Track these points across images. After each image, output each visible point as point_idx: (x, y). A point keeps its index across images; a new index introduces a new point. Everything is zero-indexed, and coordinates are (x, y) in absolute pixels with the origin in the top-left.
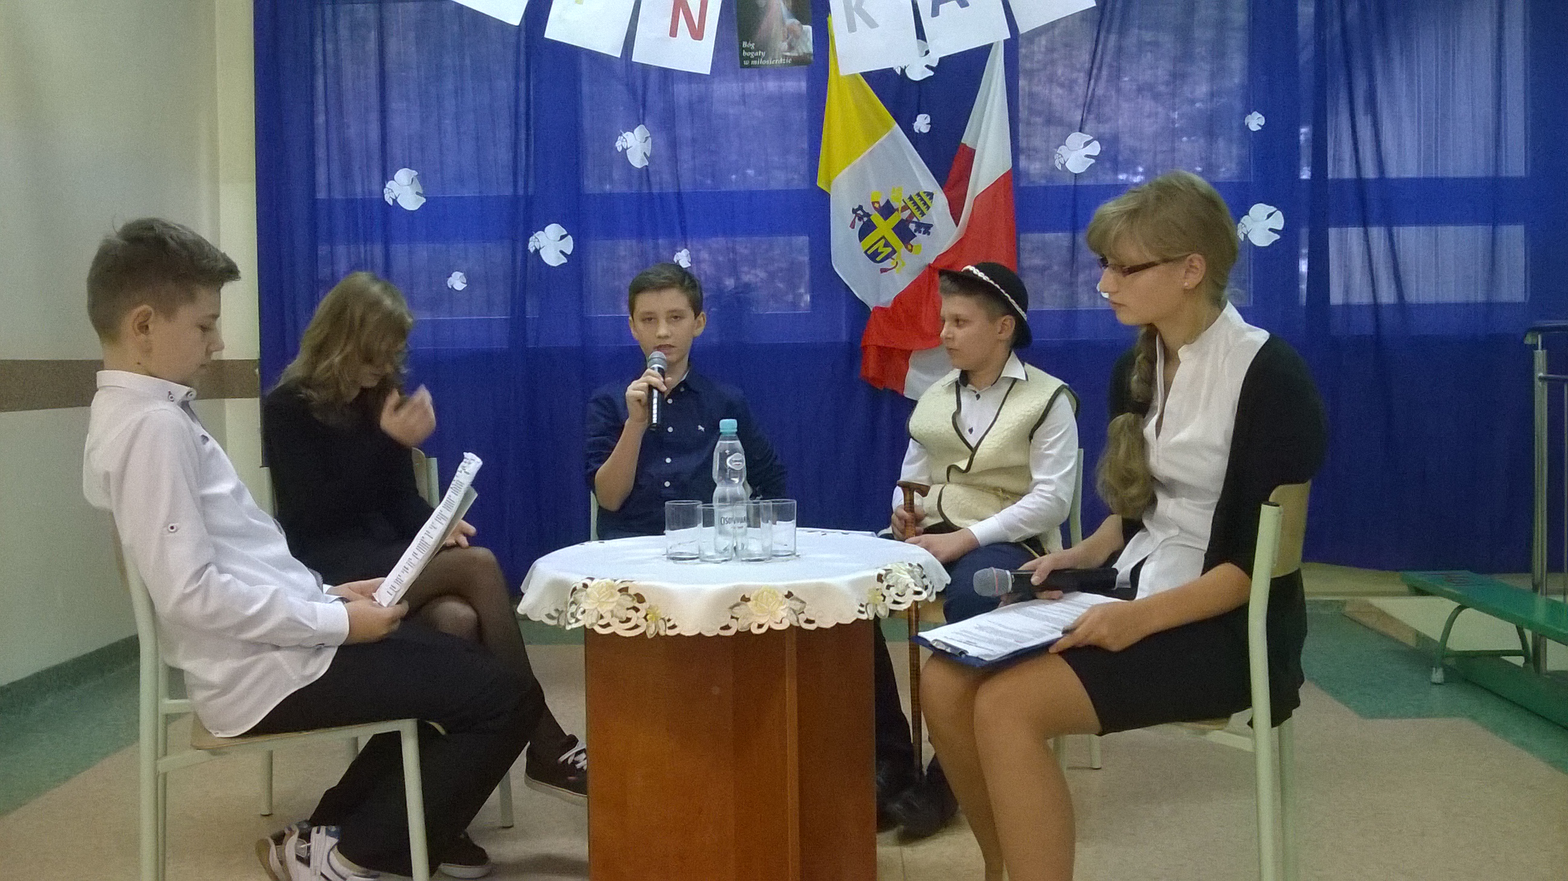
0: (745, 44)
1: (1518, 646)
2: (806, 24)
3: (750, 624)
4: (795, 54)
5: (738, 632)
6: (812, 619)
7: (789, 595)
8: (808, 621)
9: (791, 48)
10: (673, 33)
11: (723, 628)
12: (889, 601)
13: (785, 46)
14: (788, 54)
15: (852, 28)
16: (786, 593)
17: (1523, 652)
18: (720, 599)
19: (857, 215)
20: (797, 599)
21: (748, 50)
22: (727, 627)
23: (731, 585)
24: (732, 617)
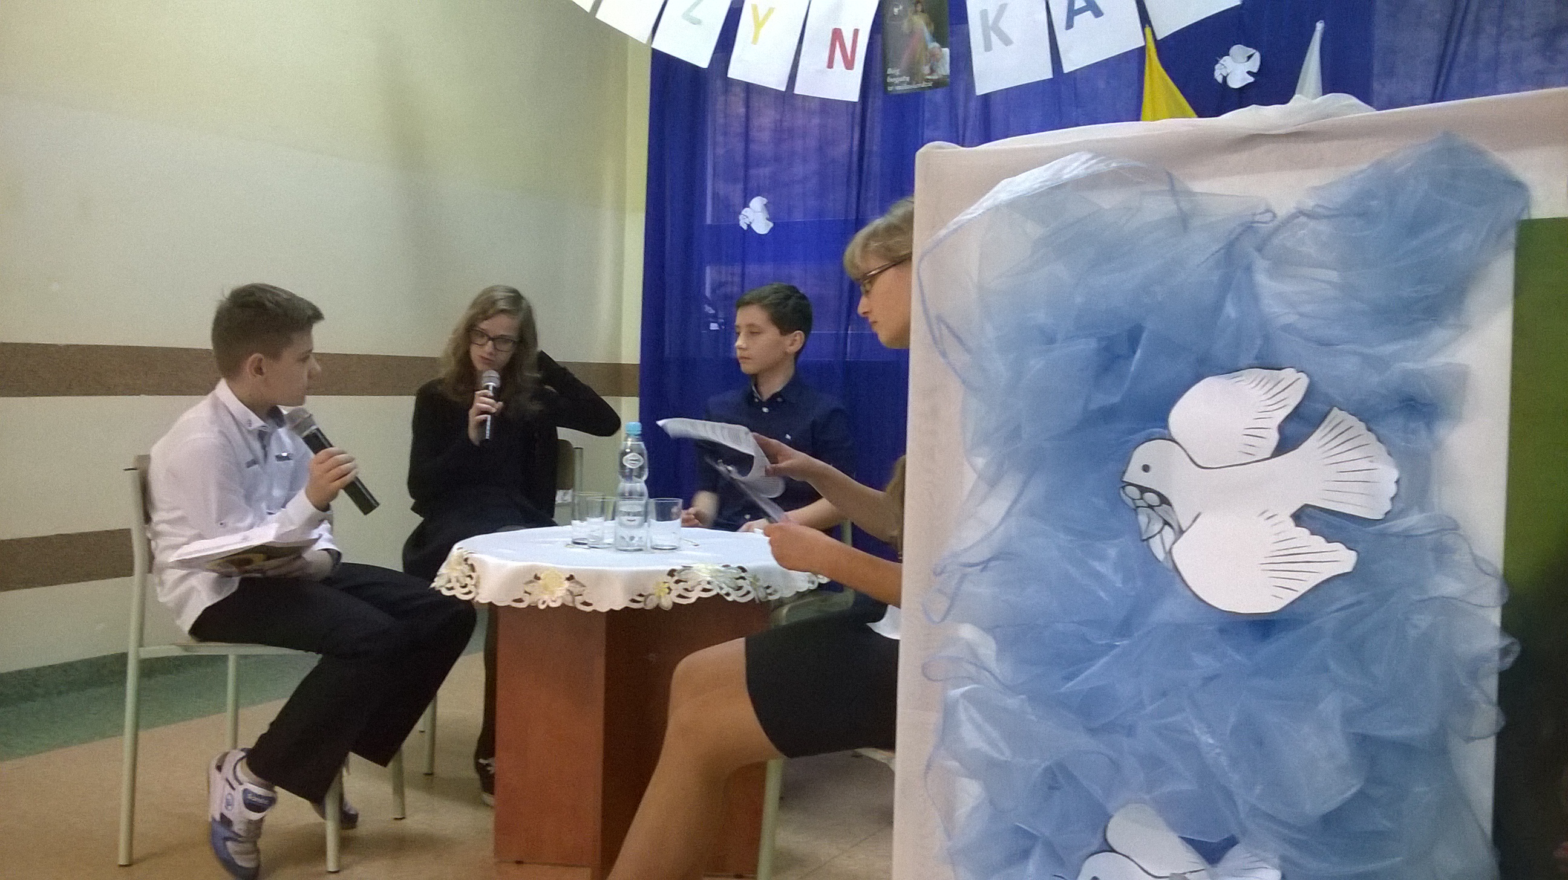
0: (891, 71)
2: (944, 47)
3: (539, 600)
4: (935, 77)
5: (529, 606)
6: (590, 601)
7: (571, 578)
8: (586, 604)
9: (932, 71)
10: (830, 65)
11: (515, 601)
12: (674, 593)
13: (926, 69)
14: (929, 77)
15: (988, 47)
16: (568, 576)
18: (516, 576)
20: (578, 583)
21: (893, 76)
22: (520, 601)
23: (529, 563)
24: (526, 592)
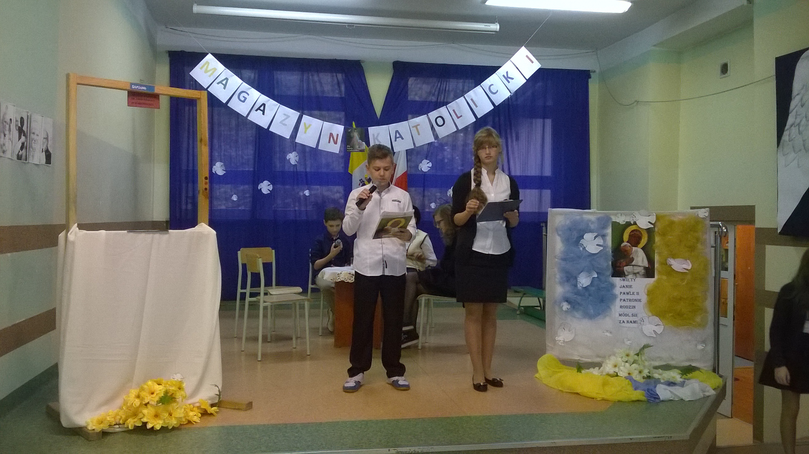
0: (348, 146)
1: (539, 305)
2: (363, 142)
4: (360, 149)
9: (359, 147)
10: (329, 142)
13: (357, 147)
17: (540, 306)
19: (361, 182)
21: (348, 147)
